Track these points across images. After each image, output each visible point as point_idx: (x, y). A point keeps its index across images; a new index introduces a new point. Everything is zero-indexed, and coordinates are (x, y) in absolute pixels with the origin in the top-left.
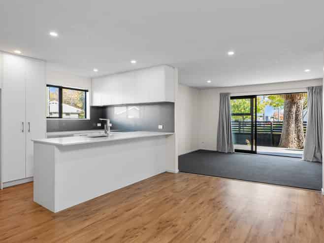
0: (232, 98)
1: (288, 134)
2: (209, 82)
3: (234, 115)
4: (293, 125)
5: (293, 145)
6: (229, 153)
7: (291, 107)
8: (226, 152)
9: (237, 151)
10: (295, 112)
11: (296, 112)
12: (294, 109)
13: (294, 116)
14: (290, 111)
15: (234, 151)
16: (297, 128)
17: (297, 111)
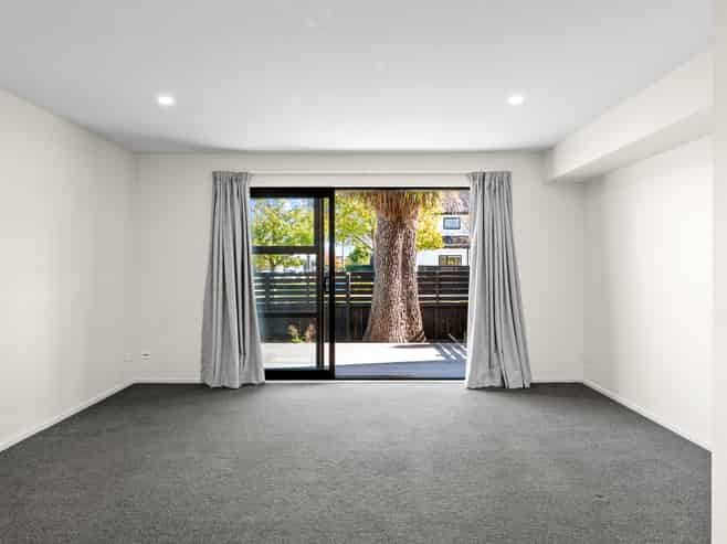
0: (257, 193)
1: (388, 305)
2: (165, 100)
3: (261, 250)
4: (398, 282)
5: (398, 332)
6: (248, 387)
7: (393, 237)
8: (237, 386)
9: (273, 374)
10: (401, 248)
11: (404, 250)
12: (400, 242)
13: (400, 257)
14: (392, 246)
15: (262, 378)
16: (407, 287)
17: (407, 247)
